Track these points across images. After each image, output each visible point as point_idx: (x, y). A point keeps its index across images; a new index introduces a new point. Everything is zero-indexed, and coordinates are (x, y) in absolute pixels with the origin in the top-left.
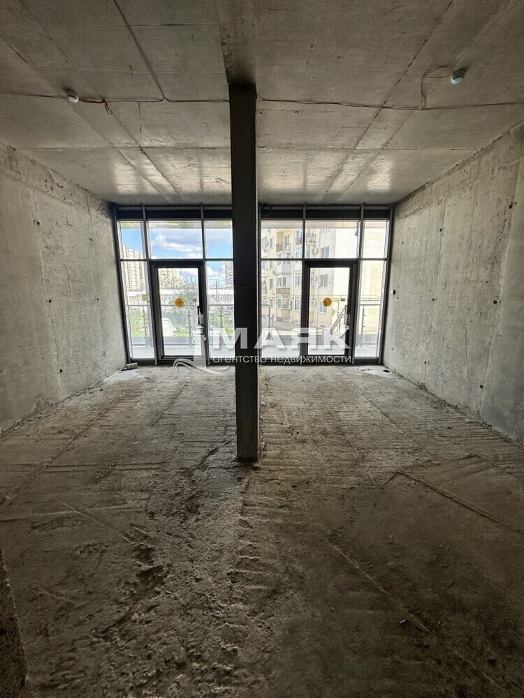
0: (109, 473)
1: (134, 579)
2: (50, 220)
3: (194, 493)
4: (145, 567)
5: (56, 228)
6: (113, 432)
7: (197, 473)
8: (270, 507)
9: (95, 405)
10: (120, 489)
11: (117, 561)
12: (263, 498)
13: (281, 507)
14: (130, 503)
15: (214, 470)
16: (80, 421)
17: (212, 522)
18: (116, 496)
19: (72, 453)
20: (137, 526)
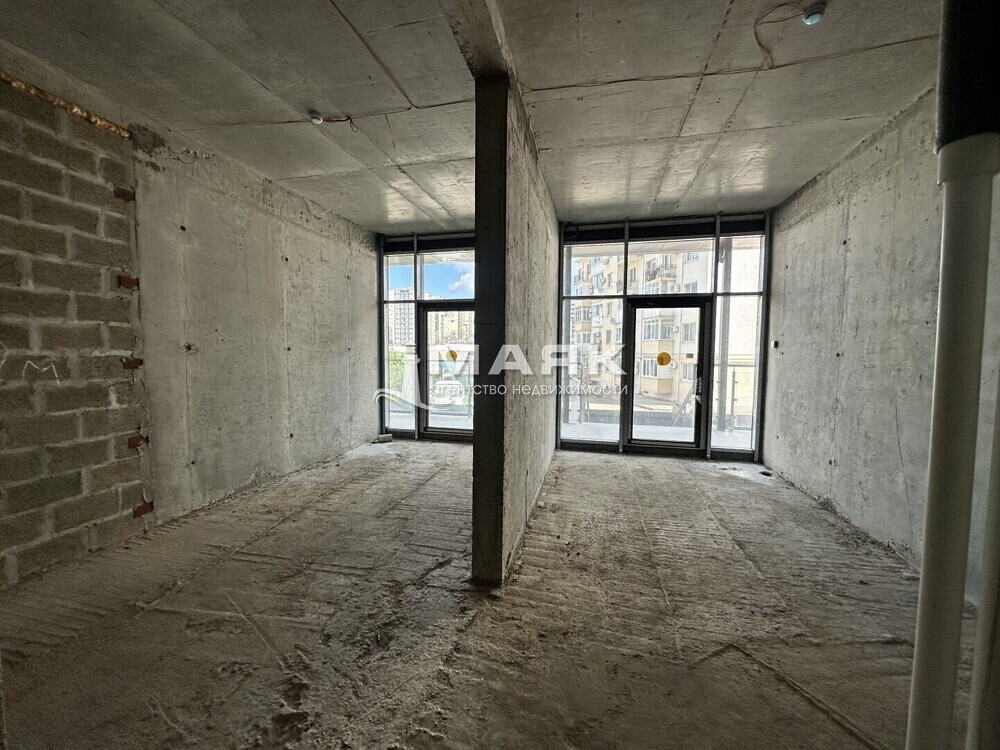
0: (300, 572)
1: (267, 723)
2: (301, 256)
3: (394, 618)
4: (288, 709)
5: (307, 264)
6: (327, 519)
7: (409, 590)
8: (491, 660)
9: (322, 484)
10: (304, 596)
11: (257, 692)
12: (487, 645)
13: (508, 664)
14: (308, 617)
15: (433, 590)
16: (295, 501)
17: (399, 666)
18: (296, 604)
19: (270, 540)
20: (302, 650)
